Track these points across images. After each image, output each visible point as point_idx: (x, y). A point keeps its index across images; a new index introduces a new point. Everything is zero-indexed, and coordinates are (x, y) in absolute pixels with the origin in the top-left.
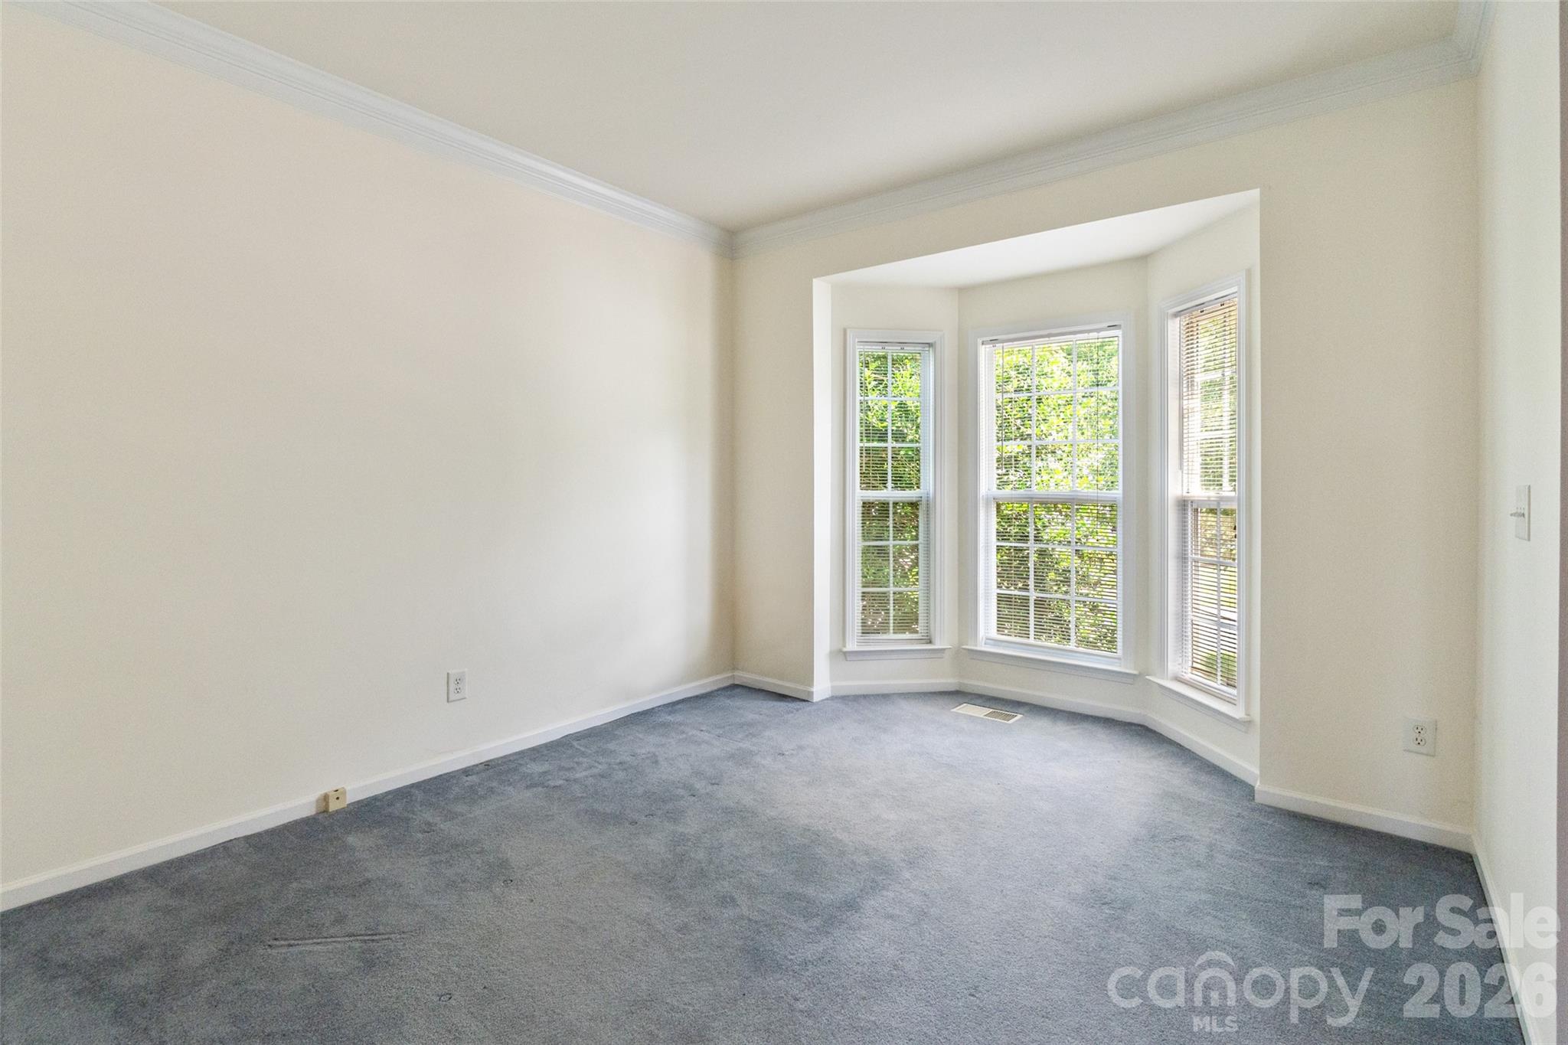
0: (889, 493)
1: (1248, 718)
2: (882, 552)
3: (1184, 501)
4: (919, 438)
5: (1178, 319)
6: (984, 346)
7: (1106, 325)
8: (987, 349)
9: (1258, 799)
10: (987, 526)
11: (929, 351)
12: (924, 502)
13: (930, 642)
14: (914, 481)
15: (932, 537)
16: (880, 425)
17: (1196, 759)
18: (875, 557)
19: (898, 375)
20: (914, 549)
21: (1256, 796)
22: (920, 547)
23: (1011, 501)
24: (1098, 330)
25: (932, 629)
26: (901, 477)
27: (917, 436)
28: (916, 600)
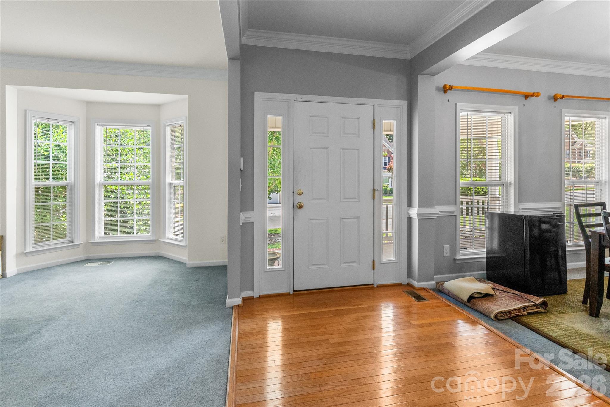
0: (51, 182)
1: (186, 245)
2: (46, 208)
3: (171, 183)
4: (67, 160)
5: (169, 127)
6: (98, 126)
7: (146, 125)
8: (100, 127)
9: (188, 266)
10: (100, 195)
11: (72, 124)
12: (69, 186)
13: (73, 242)
14: (64, 177)
15: (73, 199)
16: (46, 153)
17: (172, 261)
18: (42, 211)
19: (55, 132)
20: (64, 207)
21: (187, 266)
22: (67, 206)
23: (110, 185)
24: (144, 126)
25: (73, 237)
26: (57, 176)
27: (66, 159)
28: (65, 228)
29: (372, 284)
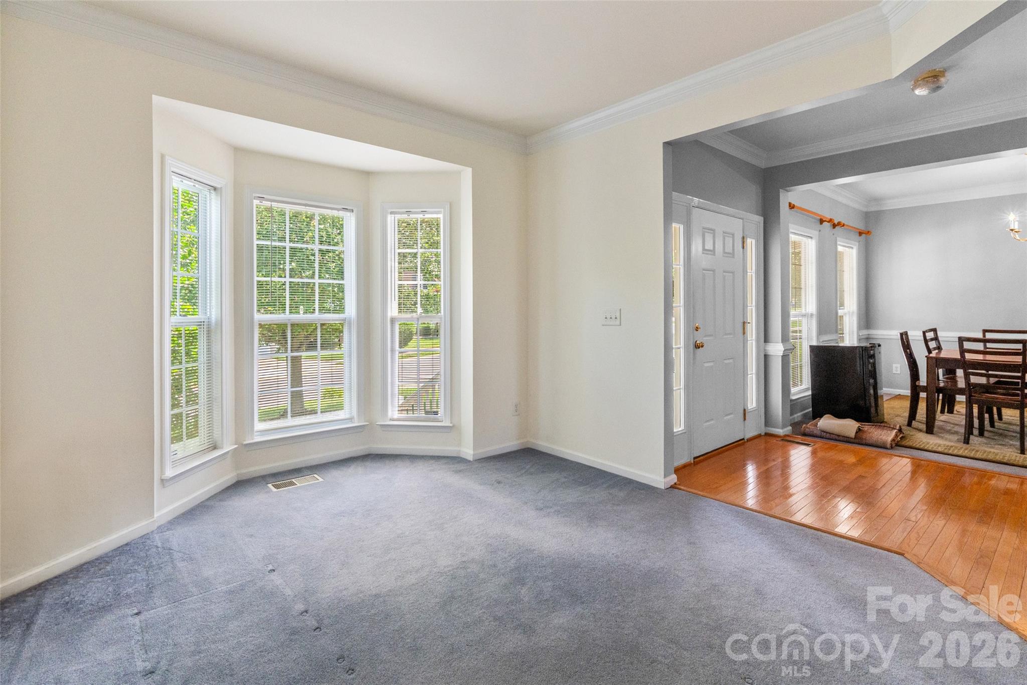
1: (452, 425)
3: (394, 319)
5: (393, 215)
9: (473, 458)
11: (212, 193)
12: (206, 326)
13: (215, 448)
15: (214, 354)
25: (217, 436)
29: (743, 439)
